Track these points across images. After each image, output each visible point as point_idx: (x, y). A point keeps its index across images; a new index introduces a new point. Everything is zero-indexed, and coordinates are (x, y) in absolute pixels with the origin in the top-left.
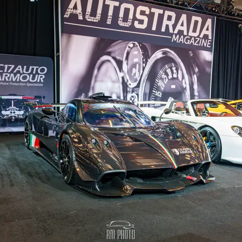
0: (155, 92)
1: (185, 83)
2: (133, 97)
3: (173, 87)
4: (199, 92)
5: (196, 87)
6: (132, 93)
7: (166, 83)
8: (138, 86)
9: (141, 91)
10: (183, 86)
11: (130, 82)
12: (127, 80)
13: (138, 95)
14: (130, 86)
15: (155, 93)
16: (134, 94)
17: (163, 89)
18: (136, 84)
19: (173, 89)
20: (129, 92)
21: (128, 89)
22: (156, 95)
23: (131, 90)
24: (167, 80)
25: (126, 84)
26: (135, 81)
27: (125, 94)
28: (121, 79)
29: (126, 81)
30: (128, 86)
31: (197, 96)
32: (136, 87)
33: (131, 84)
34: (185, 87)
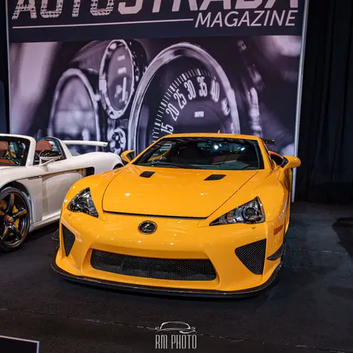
0: (159, 125)
1: (228, 106)
2: (117, 134)
3: (199, 114)
4: (262, 124)
5: (255, 113)
6: (116, 128)
7: (182, 107)
8: (126, 115)
9: (132, 125)
10: (222, 112)
11: (111, 109)
12: (107, 106)
13: (126, 131)
14: (111, 116)
15: (160, 127)
16: (119, 130)
17: (175, 119)
18: (122, 112)
19: (199, 118)
20: (111, 126)
21: (109, 122)
22: (162, 130)
23: (114, 123)
24: (185, 103)
25: (105, 112)
26: (121, 106)
27: (104, 130)
28: (96, 105)
29: (105, 108)
30: (108, 117)
31: (259, 132)
32: (122, 118)
33: (115, 112)
34: (226, 113)
